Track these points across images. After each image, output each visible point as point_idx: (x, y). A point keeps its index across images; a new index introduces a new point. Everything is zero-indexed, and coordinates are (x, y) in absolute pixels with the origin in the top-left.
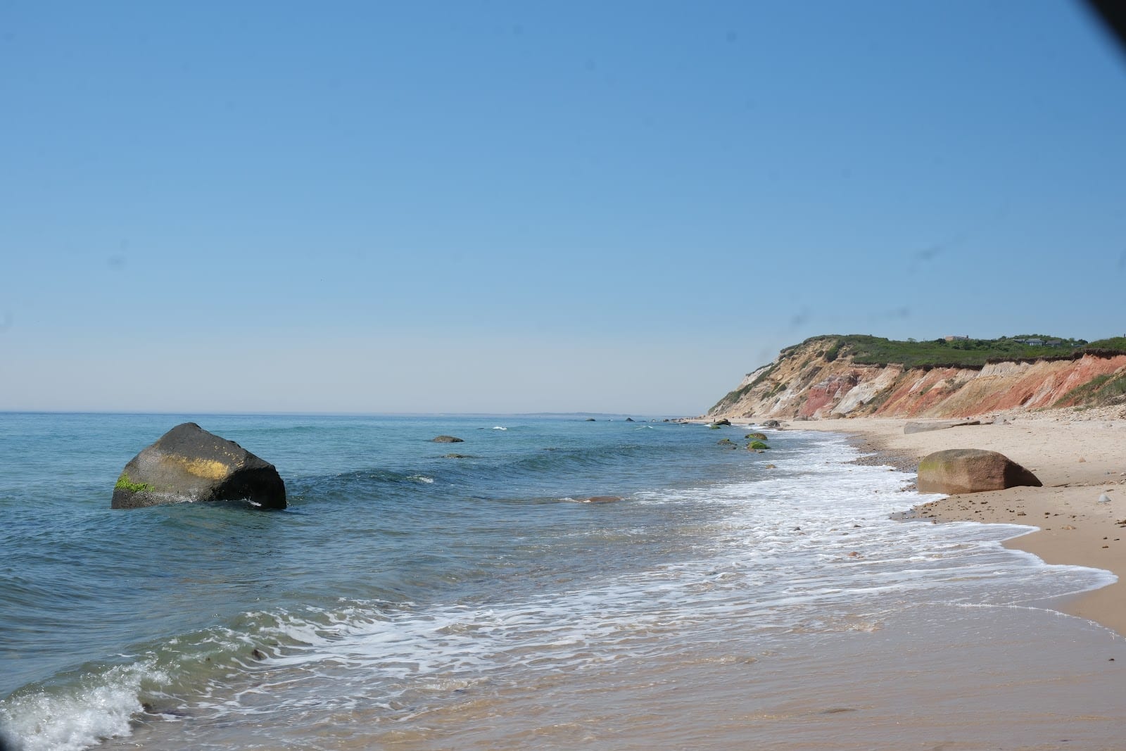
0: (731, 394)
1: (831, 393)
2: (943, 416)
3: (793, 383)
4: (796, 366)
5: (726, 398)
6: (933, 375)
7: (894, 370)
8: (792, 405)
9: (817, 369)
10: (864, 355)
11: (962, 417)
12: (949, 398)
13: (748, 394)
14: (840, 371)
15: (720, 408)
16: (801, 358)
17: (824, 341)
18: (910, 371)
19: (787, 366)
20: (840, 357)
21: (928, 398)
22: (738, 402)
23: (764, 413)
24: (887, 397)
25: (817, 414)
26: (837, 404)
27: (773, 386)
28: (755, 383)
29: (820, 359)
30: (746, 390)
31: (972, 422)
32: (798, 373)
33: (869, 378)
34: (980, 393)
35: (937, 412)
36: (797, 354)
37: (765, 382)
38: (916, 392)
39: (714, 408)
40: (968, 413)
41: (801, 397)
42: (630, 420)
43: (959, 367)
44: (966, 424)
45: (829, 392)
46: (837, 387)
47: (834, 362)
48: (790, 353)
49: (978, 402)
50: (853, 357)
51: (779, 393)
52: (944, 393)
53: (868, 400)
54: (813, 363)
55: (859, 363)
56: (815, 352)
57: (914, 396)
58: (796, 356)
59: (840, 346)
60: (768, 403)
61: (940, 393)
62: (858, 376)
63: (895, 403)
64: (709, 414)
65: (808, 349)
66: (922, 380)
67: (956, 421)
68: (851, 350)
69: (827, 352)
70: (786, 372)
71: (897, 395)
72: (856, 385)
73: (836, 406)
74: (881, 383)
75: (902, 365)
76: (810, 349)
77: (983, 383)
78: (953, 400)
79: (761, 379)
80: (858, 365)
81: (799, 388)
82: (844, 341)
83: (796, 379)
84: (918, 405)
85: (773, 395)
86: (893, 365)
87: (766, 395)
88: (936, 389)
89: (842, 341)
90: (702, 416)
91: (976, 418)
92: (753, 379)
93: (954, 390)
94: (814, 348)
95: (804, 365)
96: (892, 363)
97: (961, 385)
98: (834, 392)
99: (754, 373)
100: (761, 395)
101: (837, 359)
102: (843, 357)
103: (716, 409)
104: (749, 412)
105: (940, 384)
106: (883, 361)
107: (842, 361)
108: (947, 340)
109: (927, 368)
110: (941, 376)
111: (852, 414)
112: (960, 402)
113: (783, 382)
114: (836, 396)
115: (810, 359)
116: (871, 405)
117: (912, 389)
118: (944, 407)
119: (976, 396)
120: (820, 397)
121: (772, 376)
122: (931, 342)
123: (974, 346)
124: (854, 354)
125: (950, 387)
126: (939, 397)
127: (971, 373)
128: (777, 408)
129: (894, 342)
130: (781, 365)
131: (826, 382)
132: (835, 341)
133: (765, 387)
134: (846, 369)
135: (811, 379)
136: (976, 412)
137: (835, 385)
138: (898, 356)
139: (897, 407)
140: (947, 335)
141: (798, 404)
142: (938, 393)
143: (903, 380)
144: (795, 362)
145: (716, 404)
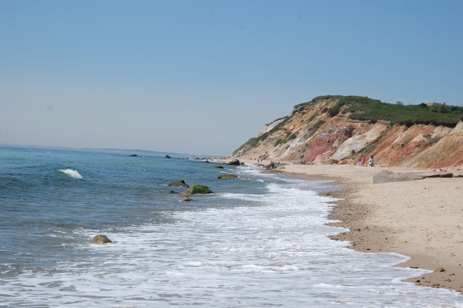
0: (252, 139)
1: (330, 142)
2: (419, 166)
3: (302, 133)
4: (305, 120)
5: (248, 143)
6: (413, 130)
7: (382, 125)
8: (299, 151)
9: (321, 122)
10: (360, 112)
11: (436, 168)
12: (426, 151)
13: (265, 141)
14: (339, 124)
15: (242, 151)
16: (310, 113)
17: (328, 100)
18: (395, 126)
19: (298, 119)
20: (340, 114)
21: (408, 150)
22: (257, 147)
23: (277, 156)
24: (374, 147)
25: (318, 159)
26: (335, 152)
27: (285, 135)
28: (272, 132)
29: (325, 114)
30: (264, 137)
31: (444, 173)
32: (306, 125)
33: (361, 132)
34: (454, 147)
35: (414, 163)
36: (307, 109)
37: (279, 131)
38: (398, 145)
39: (237, 151)
40: (441, 165)
41: (307, 145)
42: (168, 157)
43: (436, 124)
44: (438, 176)
45: (329, 142)
46: (335, 138)
47: (335, 117)
48: (301, 109)
49: (451, 156)
50: (351, 114)
51: (290, 141)
52: (422, 146)
53: (359, 150)
54: (318, 117)
55: (354, 119)
56: (321, 108)
57: (396, 147)
58: (305, 111)
59: (341, 105)
60: (280, 149)
61: (418, 146)
62: (353, 129)
63: (380, 153)
64: (233, 155)
65: (315, 106)
66: (404, 135)
67: (429, 172)
68: (349, 108)
69: (330, 109)
70: (297, 123)
71: (382, 146)
72: (351, 137)
73: (333, 154)
74: (371, 136)
75: (389, 122)
76: (317, 106)
77: (456, 139)
78: (429, 153)
79: (276, 129)
80: (354, 121)
81: (306, 137)
82: (345, 101)
83: (304, 130)
84: (399, 156)
85: (285, 142)
86: (382, 121)
87: (279, 142)
88: (415, 142)
89: (343, 101)
90: (227, 157)
91: (449, 170)
92: (271, 128)
93: (430, 144)
94: (320, 105)
95: (312, 119)
96: (381, 120)
97: (436, 140)
98: (333, 142)
99: (272, 123)
100: (275, 141)
101: (338, 115)
102: (343, 113)
103: (239, 152)
104: (264, 155)
105: (419, 138)
106: (374, 118)
107: (341, 116)
108: (428, 105)
109: (409, 125)
110: (420, 131)
111: (344, 161)
112: (435, 155)
113: (294, 132)
114: (334, 145)
115: (316, 114)
116: (360, 154)
117: (395, 142)
118: (421, 159)
119: (449, 149)
120: (321, 145)
121: (285, 127)
122: (416, 106)
123: (450, 110)
124: (352, 112)
125: (427, 141)
126: (417, 149)
127: (446, 130)
128: (287, 153)
129: (385, 104)
130: (293, 118)
131: (327, 134)
132: (337, 101)
133: (279, 135)
134: (344, 124)
135: (316, 131)
136: (449, 164)
137: (334, 136)
138: (386, 114)
139: (381, 157)
140: (429, 102)
141: (304, 151)
142: (416, 146)
143: (388, 134)
144: (305, 115)
145: (239, 147)
